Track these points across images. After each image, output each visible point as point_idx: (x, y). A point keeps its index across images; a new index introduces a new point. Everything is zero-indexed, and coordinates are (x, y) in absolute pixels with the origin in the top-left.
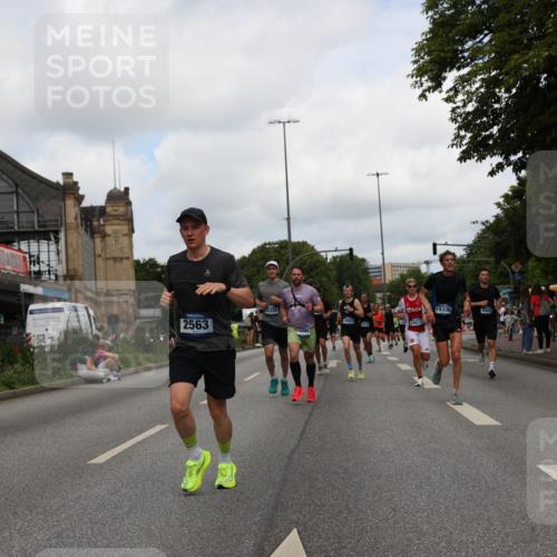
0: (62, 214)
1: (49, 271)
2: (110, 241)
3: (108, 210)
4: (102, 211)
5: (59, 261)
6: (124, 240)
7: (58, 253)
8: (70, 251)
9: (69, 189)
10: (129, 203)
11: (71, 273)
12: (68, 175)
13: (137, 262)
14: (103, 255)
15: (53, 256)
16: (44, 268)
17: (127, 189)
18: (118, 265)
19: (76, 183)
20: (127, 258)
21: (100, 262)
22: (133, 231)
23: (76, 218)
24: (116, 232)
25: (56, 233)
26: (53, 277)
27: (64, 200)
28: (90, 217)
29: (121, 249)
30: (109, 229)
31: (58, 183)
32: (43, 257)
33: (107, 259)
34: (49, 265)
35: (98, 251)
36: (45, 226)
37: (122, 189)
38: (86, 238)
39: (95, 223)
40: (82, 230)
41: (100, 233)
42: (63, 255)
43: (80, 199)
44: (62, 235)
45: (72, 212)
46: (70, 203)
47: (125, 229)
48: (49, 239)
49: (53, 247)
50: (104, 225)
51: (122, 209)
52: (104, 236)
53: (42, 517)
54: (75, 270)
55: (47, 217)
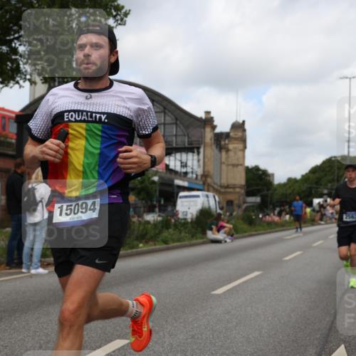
0: (203, 136)
1: (192, 172)
2: (231, 154)
3: (232, 134)
4: (227, 135)
5: (199, 166)
6: (240, 154)
7: (199, 161)
8: (206, 160)
9: (208, 121)
10: (244, 130)
11: (206, 174)
12: (208, 113)
13: (247, 168)
14: (226, 163)
15: (195, 163)
16: (189, 170)
17: (244, 122)
18: (235, 169)
19: (212, 118)
20: (241, 165)
21: (224, 167)
22: (245, 147)
23: (211, 139)
24: (235, 148)
25: (198, 148)
26: (194, 176)
27: (204, 128)
28: (220, 139)
29: (238, 159)
30: (231, 147)
31: (201, 118)
32: (189, 163)
33: (228, 165)
34: (192, 168)
35: (223, 160)
36: (191, 144)
37: (241, 122)
38: (216, 151)
39: (223, 143)
40: (214, 147)
41: (225, 148)
42: (201, 162)
43: (214, 127)
44: (202, 150)
45: (209, 135)
46: (208, 130)
47: (241, 146)
48: (194, 152)
49: (196, 157)
50: (228, 144)
51: (240, 134)
52: (228, 150)
53: (182, 325)
54: (208, 172)
55: (193, 139)
